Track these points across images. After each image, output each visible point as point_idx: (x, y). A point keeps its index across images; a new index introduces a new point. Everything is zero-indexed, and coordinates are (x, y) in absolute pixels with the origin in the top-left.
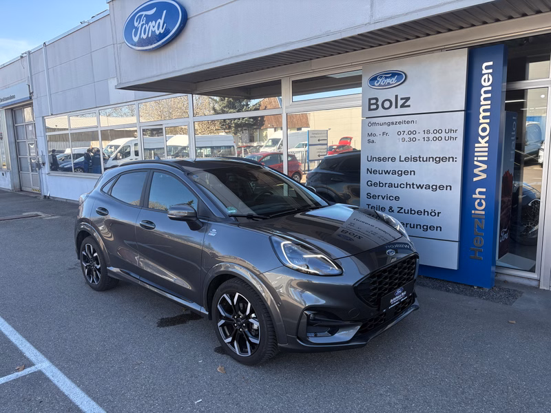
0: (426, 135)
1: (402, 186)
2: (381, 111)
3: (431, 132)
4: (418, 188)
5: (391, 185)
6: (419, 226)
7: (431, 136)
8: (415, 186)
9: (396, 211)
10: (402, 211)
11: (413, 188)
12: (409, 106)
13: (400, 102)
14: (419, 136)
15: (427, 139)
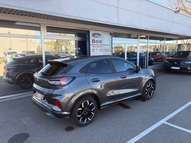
2: (95, 43)
13: (100, 42)
14: (104, 50)
15: (105, 51)
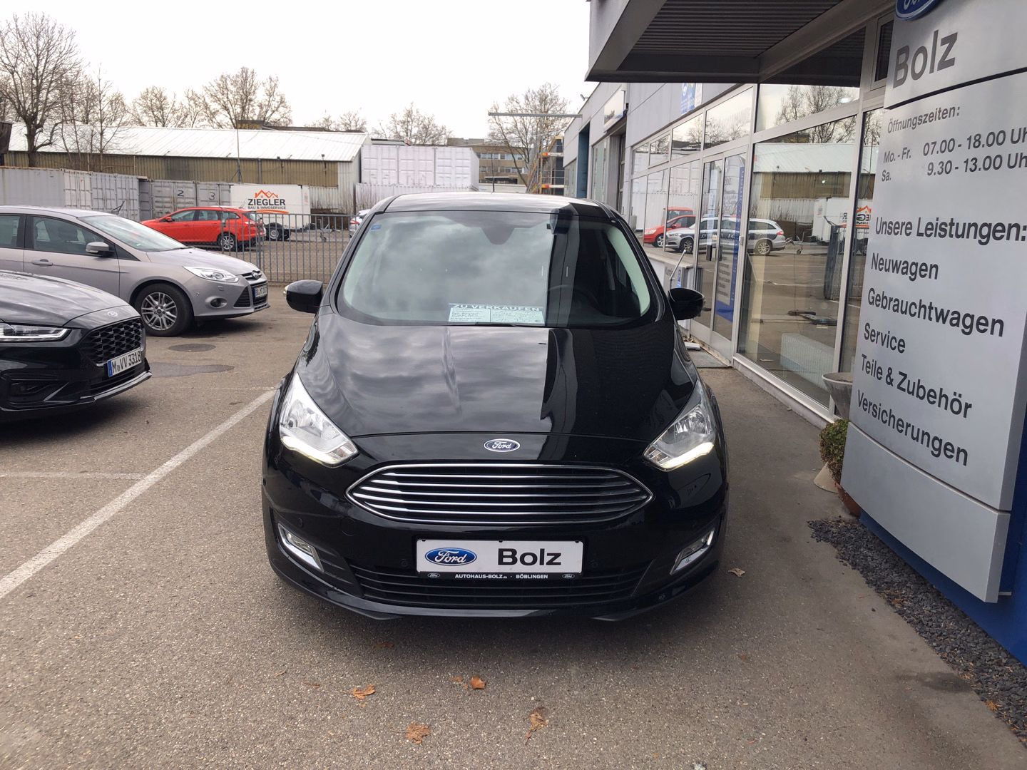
0: (973, 153)
1: (914, 310)
2: (909, 86)
3: (983, 141)
4: (938, 321)
5: (898, 306)
6: (926, 437)
7: (981, 153)
8: (933, 312)
9: (896, 383)
10: (904, 385)
11: (930, 319)
12: (952, 62)
13: (941, 50)
14: (959, 156)
15: (973, 165)
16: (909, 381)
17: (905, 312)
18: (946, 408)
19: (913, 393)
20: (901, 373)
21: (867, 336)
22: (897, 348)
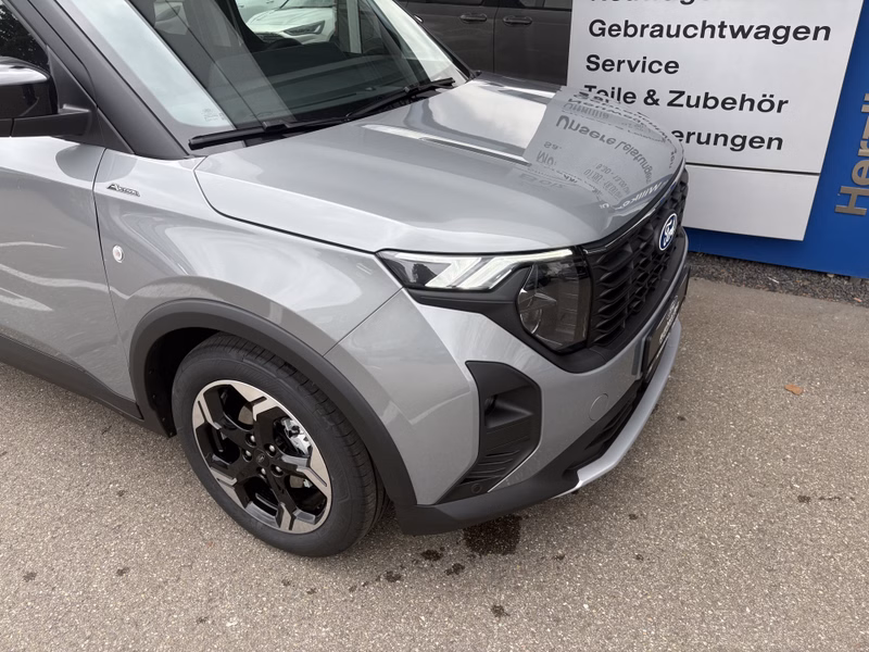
1: (691, 31)
4: (735, 35)
5: (658, 31)
6: (721, 140)
8: (727, 31)
9: (664, 102)
10: (683, 100)
11: (722, 36)
16: (689, 97)
17: (677, 35)
18: (751, 109)
19: (697, 105)
20: (671, 92)
21: (593, 66)
22: (663, 70)
